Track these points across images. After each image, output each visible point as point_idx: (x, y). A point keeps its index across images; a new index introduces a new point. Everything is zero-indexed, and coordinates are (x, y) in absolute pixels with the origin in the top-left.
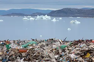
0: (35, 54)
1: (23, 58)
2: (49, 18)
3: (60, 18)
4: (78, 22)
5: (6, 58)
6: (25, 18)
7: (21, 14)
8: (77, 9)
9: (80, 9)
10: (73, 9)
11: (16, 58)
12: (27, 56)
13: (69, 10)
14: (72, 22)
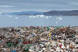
0: (70, 31)
1: (65, 33)
2: (44, 16)
3: (50, 16)
4: (61, 19)
5: (54, 33)
6: (30, 16)
7: (27, 14)
8: (59, 11)
9: (61, 11)
10: (57, 11)
11: (60, 33)
12: (66, 32)
13: (55, 11)
14: (57, 18)
